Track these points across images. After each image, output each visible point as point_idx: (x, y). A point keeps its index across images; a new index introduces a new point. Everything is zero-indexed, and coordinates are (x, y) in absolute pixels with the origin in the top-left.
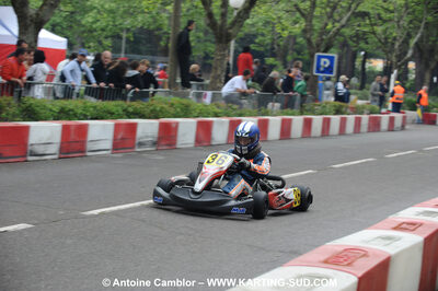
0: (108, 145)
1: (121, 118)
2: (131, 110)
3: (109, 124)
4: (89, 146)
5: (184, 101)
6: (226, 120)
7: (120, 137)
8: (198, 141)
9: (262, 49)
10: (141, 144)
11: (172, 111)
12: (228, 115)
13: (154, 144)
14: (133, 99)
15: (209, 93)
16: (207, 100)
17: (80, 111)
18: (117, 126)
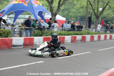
0: (70, 41)
1: (73, 35)
2: (76, 33)
3: (70, 36)
4: (65, 42)
5: (88, 31)
6: (97, 35)
7: (72, 39)
8: (91, 40)
9: (107, 20)
10: (78, 41)
11: (85, 33)
12: (98, 34)
13: (81, 41)
14: (77, 31)
15: (94, 29)
16: (94, 31)
17: (64, 34)
18: (72, 37)
